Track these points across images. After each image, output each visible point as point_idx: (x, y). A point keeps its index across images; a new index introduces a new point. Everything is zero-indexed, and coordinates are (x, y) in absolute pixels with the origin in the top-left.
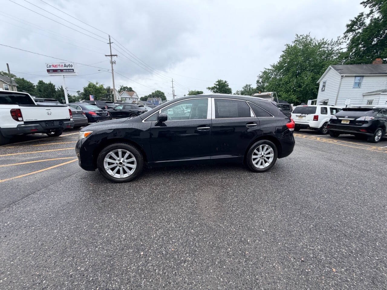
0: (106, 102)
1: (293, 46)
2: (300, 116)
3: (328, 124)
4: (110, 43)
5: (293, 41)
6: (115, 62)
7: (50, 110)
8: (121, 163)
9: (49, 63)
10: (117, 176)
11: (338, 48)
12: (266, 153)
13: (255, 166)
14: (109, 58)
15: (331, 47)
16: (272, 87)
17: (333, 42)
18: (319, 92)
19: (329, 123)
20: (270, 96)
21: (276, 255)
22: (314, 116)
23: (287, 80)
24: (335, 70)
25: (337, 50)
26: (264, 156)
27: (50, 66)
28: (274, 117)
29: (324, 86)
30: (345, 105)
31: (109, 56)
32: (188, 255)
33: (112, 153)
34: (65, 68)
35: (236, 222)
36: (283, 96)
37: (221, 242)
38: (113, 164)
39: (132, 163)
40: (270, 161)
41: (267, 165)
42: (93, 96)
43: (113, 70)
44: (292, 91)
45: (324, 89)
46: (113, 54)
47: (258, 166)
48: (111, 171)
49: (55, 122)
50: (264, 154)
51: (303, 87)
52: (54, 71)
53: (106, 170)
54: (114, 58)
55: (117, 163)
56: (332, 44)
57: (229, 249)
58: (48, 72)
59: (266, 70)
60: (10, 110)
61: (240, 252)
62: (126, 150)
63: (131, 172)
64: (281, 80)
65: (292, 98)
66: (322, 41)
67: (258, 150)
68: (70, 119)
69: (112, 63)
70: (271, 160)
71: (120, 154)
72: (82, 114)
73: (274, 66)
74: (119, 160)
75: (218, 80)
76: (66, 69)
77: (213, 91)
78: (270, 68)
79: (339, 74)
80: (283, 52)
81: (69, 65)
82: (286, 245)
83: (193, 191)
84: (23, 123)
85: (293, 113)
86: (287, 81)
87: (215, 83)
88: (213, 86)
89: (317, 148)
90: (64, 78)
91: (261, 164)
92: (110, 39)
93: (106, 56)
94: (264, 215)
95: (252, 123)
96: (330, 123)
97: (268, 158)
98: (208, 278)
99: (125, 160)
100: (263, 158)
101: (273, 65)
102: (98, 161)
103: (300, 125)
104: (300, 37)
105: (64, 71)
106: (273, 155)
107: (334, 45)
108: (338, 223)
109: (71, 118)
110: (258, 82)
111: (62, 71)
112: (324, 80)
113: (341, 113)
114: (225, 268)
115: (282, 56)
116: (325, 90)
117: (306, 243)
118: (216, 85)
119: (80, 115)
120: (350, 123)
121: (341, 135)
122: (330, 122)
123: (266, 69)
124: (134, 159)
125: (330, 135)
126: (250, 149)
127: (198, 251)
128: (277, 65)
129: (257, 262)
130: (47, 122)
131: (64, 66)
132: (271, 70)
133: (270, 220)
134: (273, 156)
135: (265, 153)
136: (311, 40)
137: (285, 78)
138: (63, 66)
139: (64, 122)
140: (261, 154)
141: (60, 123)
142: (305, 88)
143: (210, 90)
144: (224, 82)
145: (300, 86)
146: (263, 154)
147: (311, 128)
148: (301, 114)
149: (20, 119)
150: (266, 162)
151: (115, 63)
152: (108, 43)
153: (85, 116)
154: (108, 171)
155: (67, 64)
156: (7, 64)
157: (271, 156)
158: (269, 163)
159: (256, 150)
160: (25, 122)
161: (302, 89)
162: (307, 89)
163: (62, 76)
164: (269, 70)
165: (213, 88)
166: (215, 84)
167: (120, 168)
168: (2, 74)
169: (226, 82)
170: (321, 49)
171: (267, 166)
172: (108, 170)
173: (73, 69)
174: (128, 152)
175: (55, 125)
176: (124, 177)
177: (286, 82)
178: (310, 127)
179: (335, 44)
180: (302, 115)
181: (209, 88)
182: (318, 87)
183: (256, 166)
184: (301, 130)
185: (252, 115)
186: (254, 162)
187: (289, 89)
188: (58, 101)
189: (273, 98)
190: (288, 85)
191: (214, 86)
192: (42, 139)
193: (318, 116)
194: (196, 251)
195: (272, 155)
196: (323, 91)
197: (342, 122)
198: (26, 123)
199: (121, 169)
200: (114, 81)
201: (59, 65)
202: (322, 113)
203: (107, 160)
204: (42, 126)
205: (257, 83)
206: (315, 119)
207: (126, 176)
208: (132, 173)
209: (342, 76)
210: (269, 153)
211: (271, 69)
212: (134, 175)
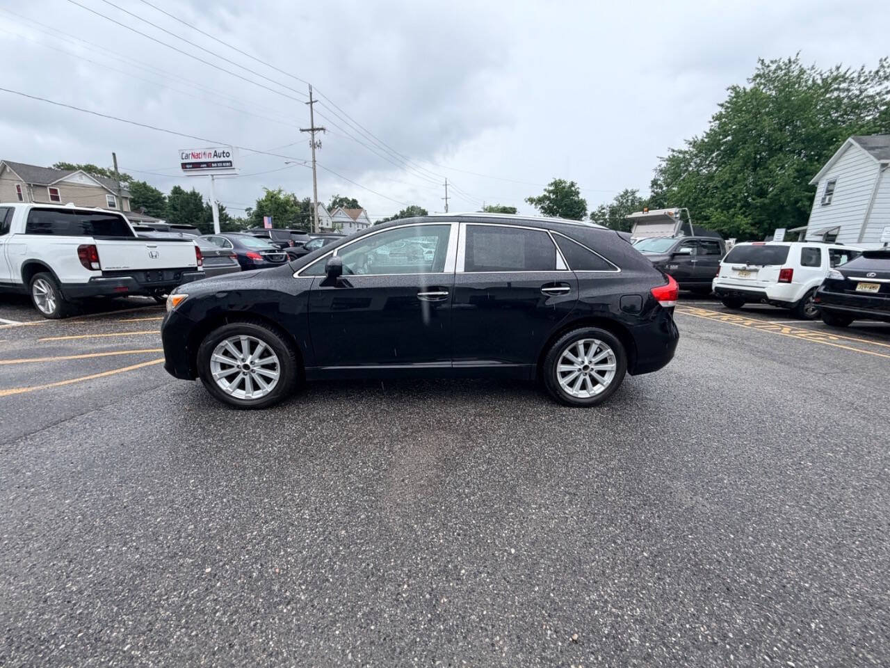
0: (292, 233)
1: (748, 90)
2: (744, 270)
3: (818, 293)
4: (312, 103)
5: (752, 77)
6: (320, 143)
7: (156, 247)
8: (246, 367)
9: (186, 150)
10: (240, 394)
11: (878, 89)
12: (595, 360)
13: (566, 390)
14: (309, 134)
15: (858, 87)
16: (685, 195)
17: (867, 73)
18: (814, 207)
19: (821, 290)
20: (670, 219)
21: (513, 616)
22: (782, 270)
23: (727, 177)
24: (865, 148)
25: (877, 94)
26: (591, 366)
27: (187, 156)
28: (619, 270)
29: (829, 192)
30: (881, 242)
31: (308, 130)
32: (303, 587)
33: (227, 344)
34: (216, 159)
35: (456, 524)
36: (713, 219)
37: (394, 568)
38: (231, 367)
39: (271, 367)
40: (604, 381)
41: (598, 389)
42: (270, 218)
43: (314, 161)
44: (739, 204)
45: (830, 200)
46: (316, 126)
47: (574, 392)
48: (227, 384)
49: (165, 273)
50: (591, 362)
51: (770, 196)
52: (195, 166)
53: (215, 379)
54: (319, 136)
55: (238, 366)
56: (862, 79)
57: (406, 586)
58: (183, 168)
59: (674, 153)
60: (77, 246)
61: (428, 596)
62: (258, 338)
63: (269, 388)
64: (710, 177)
65: (737, 223)
66: (835, 74)
67: (575, 352)
68: (196, 268)
69: (314, 145)
70: (608, 379)
71: (245, 345)
72: (229, 257)
73: (694, 144)
74: (243, 360)
75: (553, 181)
76: (217, 162)
77: (540, 206)
78: (685, 147)
79: (875, 160)
80: (722, 105)
81: (224, 153)
82: (552, 595)
83: (394, 439)
84: (99, 273)
85: (725, 261)
86: (728, 181)
87: (547, 188)
88: (542, 194)
89: (770, 354)
90: (213, 180)
91: (584, 387)
92: (311, 93)
93: (303, 130)
94: (533, 514)
95: (559, 284)
96: (824, 290)
97: (602, 373)
98: (322, 648)
99: (257, 361)
100: (587, 371)
101: (691, 140)
102: (198, 360)
103: (740, 292)
104: (769, 66)
105: (213, 165)
106: (614, 365)
107: (869, 82)
108: (724, 554)
109: (199, 265)
110: (654, 183)
111: (209, 165)
112: (830, 176)
113: (860, 263)
114: (371, 630)
115: (718, 118)
116: (832, 204)
117: (606, 597)
118: (550, 192)
119: (226, 258)
120: (880, 291)
121: (856, 323)
122: (823, 287)
123: (673, 151)
124: (274, 359)
125: (825, 322)
126: (554, 347)
127: (331, 580)
128: (702, 140)
129: (457, 626)
130: (148, 273)
131: (215, 155)
132: (686, 152)
133: (543, 528)
134: (615, 369)
135: (593, 360)
136: (802, 72)
137: (723, 174)
138: (213, 155)
139: (184, 275)
140: (583, 362)
141: (176, 274)
142: (777, 197)
143: (533, 205)
144: (568, 184)
145: (762, 193)
146: (586, 363)
147: (771, 302)
148: (745, 265)
149: (95, 265)
150: (595, 382)
151: (319, 145)
152: (307, 103)
153: (236, 261)
154: (219, 383)
155: (219, 151)
156: (114, 154)
157: (610, 369)
158: (602, 384)
159: (570, 351)
160: (103, 272)
161: (767, 201)
162: (783, 199)
163: (211, 177)
164: (680, 152)
165: (540, 201)
166: (545, 190)
167: (245, 377)
168: (108, 174)
169: (572, 185)
170: (828, 96)
171: (598, 392)
172: (219, 379)
173: (230, 162)
174: (261, 342)
175: (165, 279)
176: (254, 397)
177: (726, 183)
178: (770, 298)
179: (872, 80)
180: (748, 268)
181: (531, 200)
182: (813, 193)
183: (569, 390)
184: (747, 305)
185: (561, 264)
186: (563, 382)
187: (732, 200)
188: (197, 230)
189: (679, 223)
190: (729, 190)
191: (544, 195)
192: (143, 308)
193: (792, 270)
194: (328, 580)
195: (611, 366)
196: (824, 205)
197: (859, 289)
198: (106, 273)
199: (247, 379)
200: (315, 186)
201: (204, 154)
202: (804, 264)
203: (218, 357)
204: (137, 281)
205: (652, 186)
206: (784, 277)
207: (258, 395)
208: (269, 390)
209: (884, 165)
210: (604, 361)
211: (687, 149)
212: (274, 395)
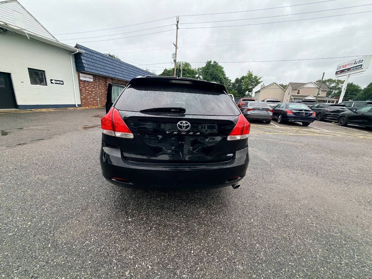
9: (341, 64)
27: (340, 68)
52: (341, 72)
58: (336, 73)
76: (353, 67)
81: (360, 61)
111: (349, 69)
131: (354, 64)
153: (270, 112)
156: (324, 73)
163: (347, 76)
173: (362, 65)
201: (349, 64)
